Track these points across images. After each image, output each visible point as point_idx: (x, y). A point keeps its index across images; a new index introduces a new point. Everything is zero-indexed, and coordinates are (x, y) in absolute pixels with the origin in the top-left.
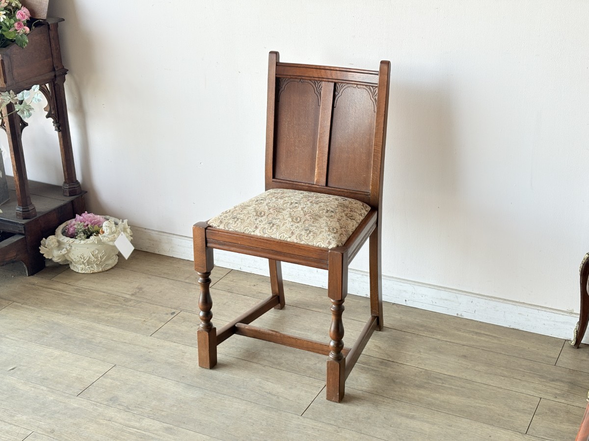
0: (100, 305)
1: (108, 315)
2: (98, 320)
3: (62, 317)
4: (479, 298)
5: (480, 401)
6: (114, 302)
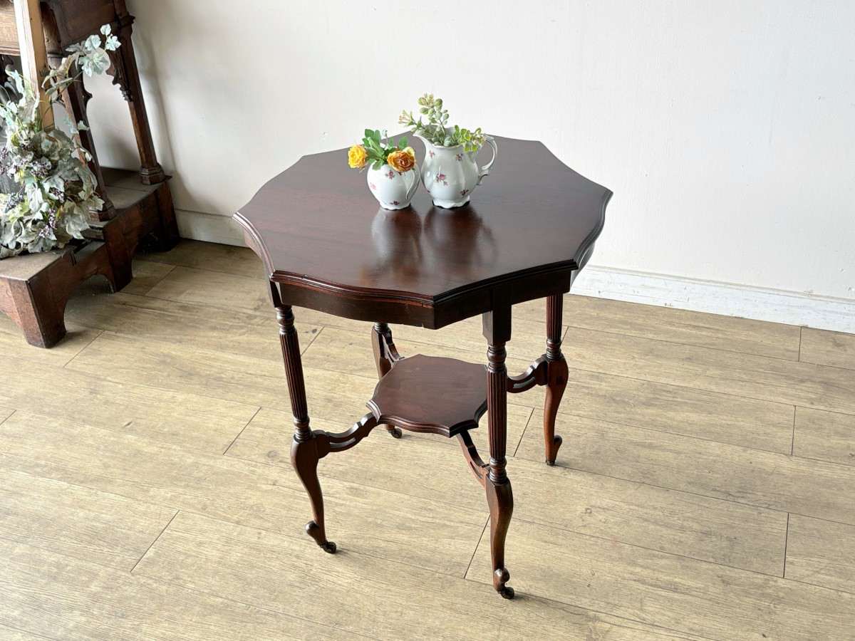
0: (218, 327)
1: (232, 339)
2: (222, 348)
3: (173, 346)
4: (694, 283)
5: (725, 417)
6: (234, 320)
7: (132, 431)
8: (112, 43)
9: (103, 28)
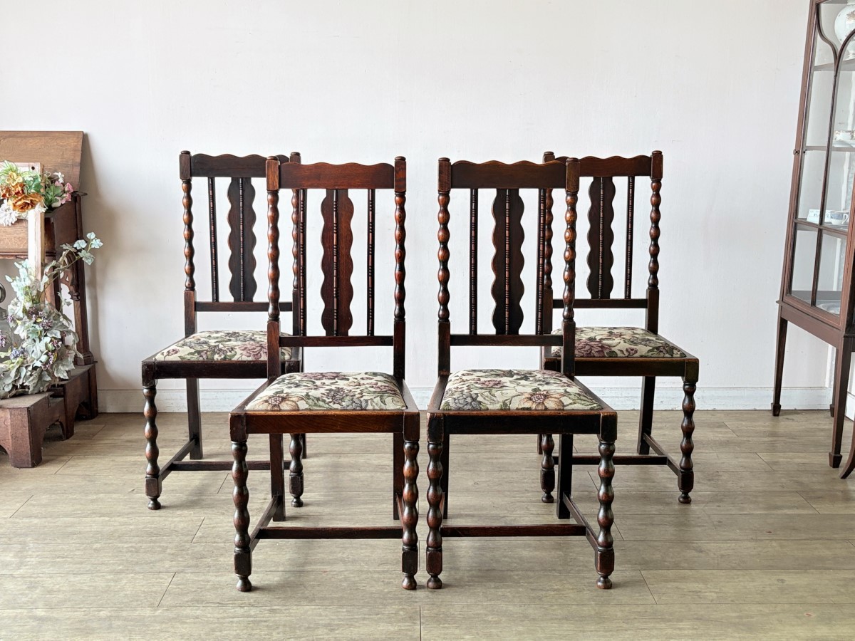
7: (137, 493)
8: (96, 244)
9: (88, 235)
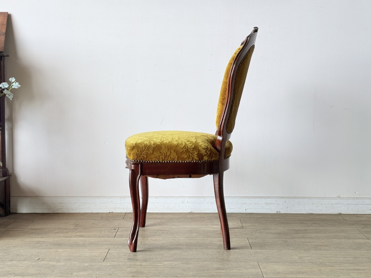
0: (60, 232)
1: (71, 234)
2: (69, 237)
4: (289, 199)
6: (66, 230)
8: (16, 85)
9: (10, 79)
